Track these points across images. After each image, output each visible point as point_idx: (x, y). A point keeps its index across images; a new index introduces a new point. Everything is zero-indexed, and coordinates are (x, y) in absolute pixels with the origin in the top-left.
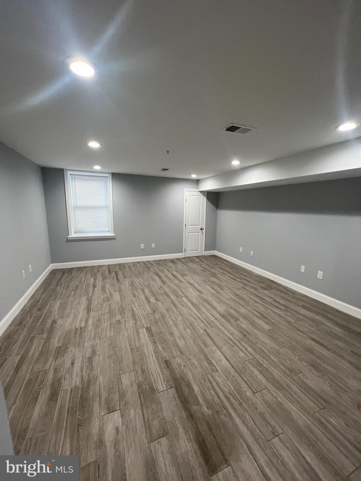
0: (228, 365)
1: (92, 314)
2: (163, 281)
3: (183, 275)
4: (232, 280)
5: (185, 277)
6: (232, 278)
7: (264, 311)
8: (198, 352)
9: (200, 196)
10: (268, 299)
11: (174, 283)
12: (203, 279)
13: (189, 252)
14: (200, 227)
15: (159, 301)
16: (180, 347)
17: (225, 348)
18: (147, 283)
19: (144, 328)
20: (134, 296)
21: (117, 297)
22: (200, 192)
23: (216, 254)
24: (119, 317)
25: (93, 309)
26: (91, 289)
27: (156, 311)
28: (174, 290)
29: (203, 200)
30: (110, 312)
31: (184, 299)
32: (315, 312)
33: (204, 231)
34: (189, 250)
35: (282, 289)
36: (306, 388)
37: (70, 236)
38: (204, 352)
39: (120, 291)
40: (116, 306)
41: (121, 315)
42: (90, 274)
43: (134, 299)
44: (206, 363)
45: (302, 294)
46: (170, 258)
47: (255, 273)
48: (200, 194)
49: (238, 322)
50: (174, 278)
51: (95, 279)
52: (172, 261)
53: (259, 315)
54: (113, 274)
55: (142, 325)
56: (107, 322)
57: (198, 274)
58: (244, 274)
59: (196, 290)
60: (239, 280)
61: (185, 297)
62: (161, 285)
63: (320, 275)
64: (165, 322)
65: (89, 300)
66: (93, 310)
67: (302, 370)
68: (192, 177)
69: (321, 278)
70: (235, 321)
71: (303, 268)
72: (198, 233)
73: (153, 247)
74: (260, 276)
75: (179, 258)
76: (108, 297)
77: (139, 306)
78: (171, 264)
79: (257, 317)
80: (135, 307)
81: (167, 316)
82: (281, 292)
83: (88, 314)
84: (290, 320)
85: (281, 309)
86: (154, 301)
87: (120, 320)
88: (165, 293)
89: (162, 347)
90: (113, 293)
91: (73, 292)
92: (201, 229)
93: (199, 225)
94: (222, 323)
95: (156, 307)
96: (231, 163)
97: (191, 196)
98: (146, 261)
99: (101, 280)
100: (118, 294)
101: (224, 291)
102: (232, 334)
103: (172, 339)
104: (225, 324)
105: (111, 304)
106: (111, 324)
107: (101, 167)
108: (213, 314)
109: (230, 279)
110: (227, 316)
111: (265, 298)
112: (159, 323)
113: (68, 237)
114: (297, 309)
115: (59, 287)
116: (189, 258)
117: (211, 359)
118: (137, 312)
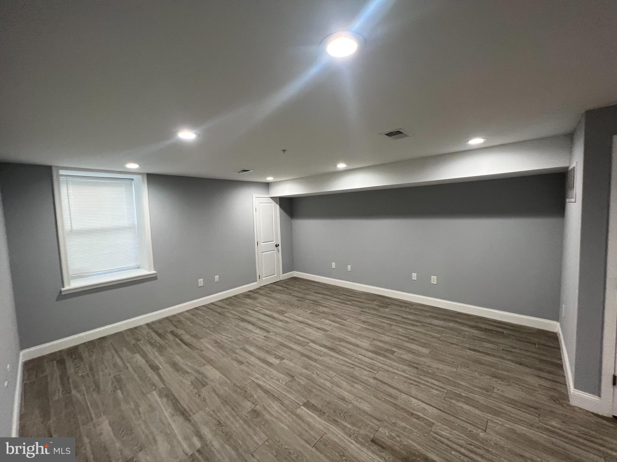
0: (435, 411)
1: (197, 417)
2: (262, 328)
3: (282, 313)
4: (341, 304)
5: (285, 315)
6: (340, 303)
7: (404, 332)
8: (396, 410)
9: (272, 204)
10: (398, 318)
11: (279, 327)
12: (310, 312)
13: (264, 278)
14: (274, 243)
15: (284, 359)
16: (370, 413)
17: (414, 392)
18: (240, 337)
19: (302, 407)
20: (241, 363)
21: (212, 373)
22: (271, 198)
23: (295, 276)
24: (249, 405)
25: (189, 407)
26: (151, 374)
27: (293, 375)
28: (288, 336)
29: (276, 209)
30: (226, 401)
31: (311, 344)
32: (444, 320)
33: (280, 247)
34: (264, 276)
35: (396, 303)
36: (512, 402)
37: (67, 288)
38: (400, 407)
39: (210, 361)
40: (226, 388)
41: (249, 400)
42: (125, 350)
43: (243, 367)
44: (415, 420)
45: (418, 303)
46: (241, 293)
47: (358, 291)
48: (271, 200)
49: (395, 354)
50: (273, 320)
51: (144, 355)
52: (246, 295)
53: (407, 339)
54: (170, 337)
55: (295, 403)
56: (237, 421)
57: (297, 306)
58: (348, 294)
59: (316, 329)
60: (349, 303)
61: (311, 342)
62: (264, 335)
63: (434, 280)
64: (320, 386)
65: (167, 396)
66: (191, 410)
67: (493, 386)
68: (267, 180)
69: (435, 283)
70: (393, 354)
71: (414, 275)
72: (273, 251)
73: (216, 281)
74: (365, 293)
75: (254, 289)
76: (196, 378)
77: (263, 376)
78: (249, 301)
79: (406, 341)
80: (257, 378)
81: (315, 376)
82: (401, 306)
83: (189, 420)
84: (436, 335)
85: (417, 326)
86: (278, 361)
87: (255, 409)
88: (280, 345)
89: (349, 423)
90: (201, 369)
91: (119, 392)
92: (276, 246)
93: (273, 241)
94: (384, 362)
95: (288, 369)
96: (336, 165)
97: (261, 204)
98: (209, 304)
99: (157, 353)
100: (209, 367)
101: (347, 320)
102: (404, 371)
103: (350, 406)
104: (386, 361)
105: (216, 389)
106: (245, 421)
107: (139, 165)
108: (364, 355)
109: (338, 303)
110: (380, 352)
111: (393, 318)
112: (314, 391)
113: (63, 289)
114: (428, 321)
115: (74, 392)
116: (268, 288)
117: (413, 412)
118: (269, 387)
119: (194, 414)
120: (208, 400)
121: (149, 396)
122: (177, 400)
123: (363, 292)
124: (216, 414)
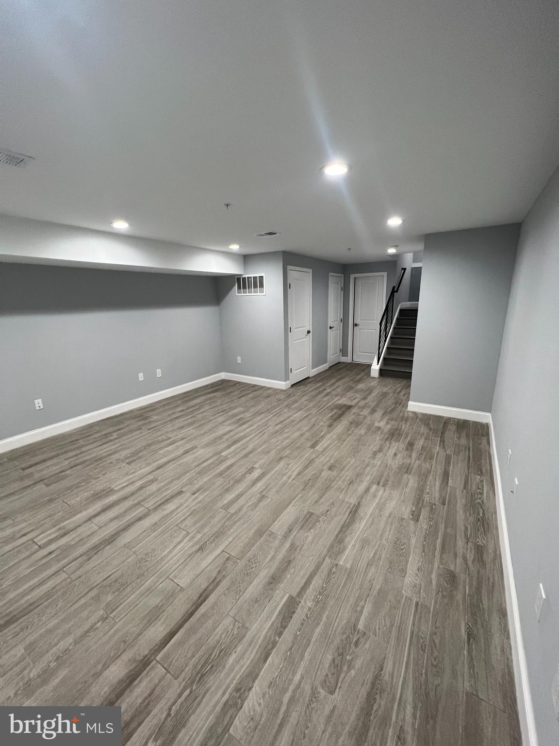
24: (325, 473)
30: (326, 489)
41: (320, 475)
56: (343, 475)
64: (291, 444)
65: (341, 542)
77: (284, 475)
80: (289, 478)
87: (327, 469)
89: (321, 433)
105: (314, 502)
106: (342, 470)
112: (296, 446)
118: (299, 468)
119: (351, 504)
120: (331, 501)
121: (348, 566)
122: (342, 528)
123: (76, 429)
124: (343, 489)
